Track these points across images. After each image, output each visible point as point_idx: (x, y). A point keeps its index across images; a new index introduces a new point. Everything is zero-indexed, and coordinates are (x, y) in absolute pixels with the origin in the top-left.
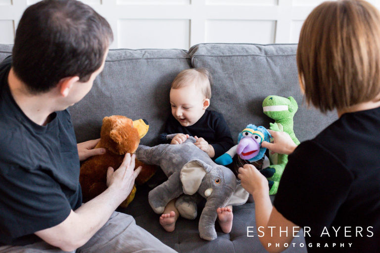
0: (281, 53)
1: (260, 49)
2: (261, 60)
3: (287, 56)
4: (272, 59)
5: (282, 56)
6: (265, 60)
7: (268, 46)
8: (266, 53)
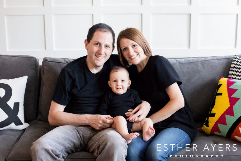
0: (187, 62)
1: (177, 61)
2: (177, 66)
3: (190, 63)
4: (182, 65)
5: (188, 63)
6: (179, 66)
7: (181, 59)
8: (179, 62)
